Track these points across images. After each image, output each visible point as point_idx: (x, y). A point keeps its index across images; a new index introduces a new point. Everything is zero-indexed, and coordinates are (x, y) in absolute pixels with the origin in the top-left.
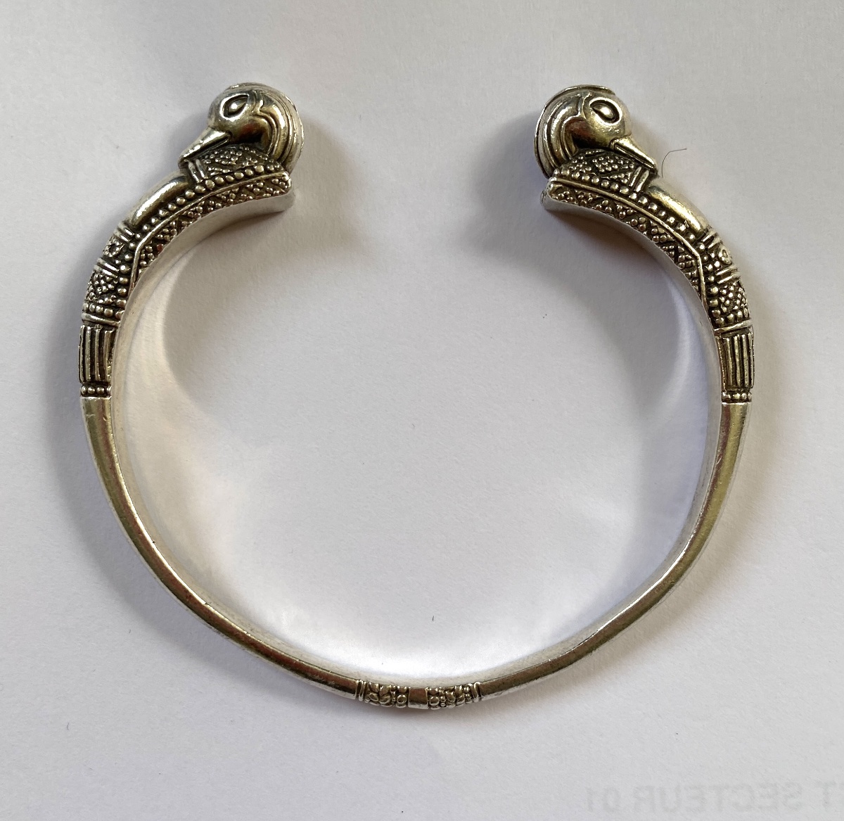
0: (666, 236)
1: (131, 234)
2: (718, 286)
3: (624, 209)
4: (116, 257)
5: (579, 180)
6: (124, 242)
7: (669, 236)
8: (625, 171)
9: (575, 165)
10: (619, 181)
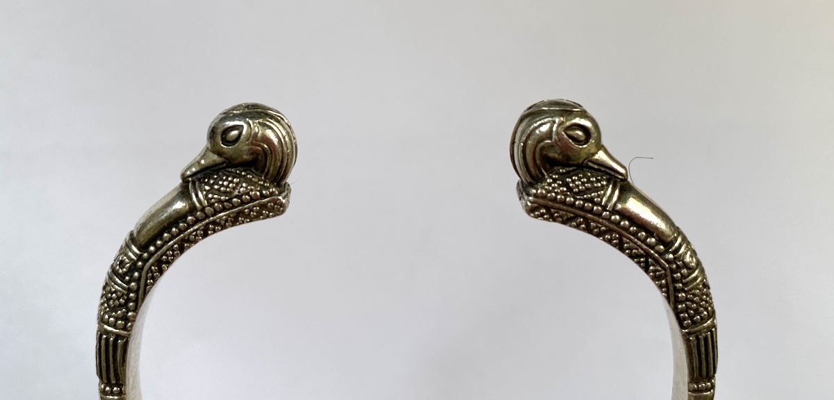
0: (638, 250)
1: (138, 252)
2: (685, 292)
3: (597, 227)
4: (126, 274)
5: (555, 199)
6: (132, 259)
7: (640, 250)
8: (597, 189)
9: (550, 184)
10: (591, 200)
